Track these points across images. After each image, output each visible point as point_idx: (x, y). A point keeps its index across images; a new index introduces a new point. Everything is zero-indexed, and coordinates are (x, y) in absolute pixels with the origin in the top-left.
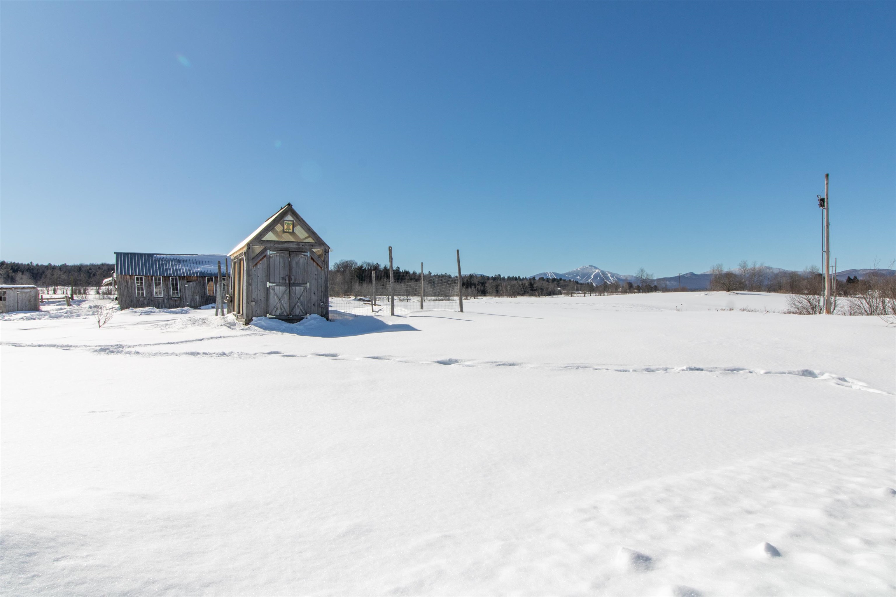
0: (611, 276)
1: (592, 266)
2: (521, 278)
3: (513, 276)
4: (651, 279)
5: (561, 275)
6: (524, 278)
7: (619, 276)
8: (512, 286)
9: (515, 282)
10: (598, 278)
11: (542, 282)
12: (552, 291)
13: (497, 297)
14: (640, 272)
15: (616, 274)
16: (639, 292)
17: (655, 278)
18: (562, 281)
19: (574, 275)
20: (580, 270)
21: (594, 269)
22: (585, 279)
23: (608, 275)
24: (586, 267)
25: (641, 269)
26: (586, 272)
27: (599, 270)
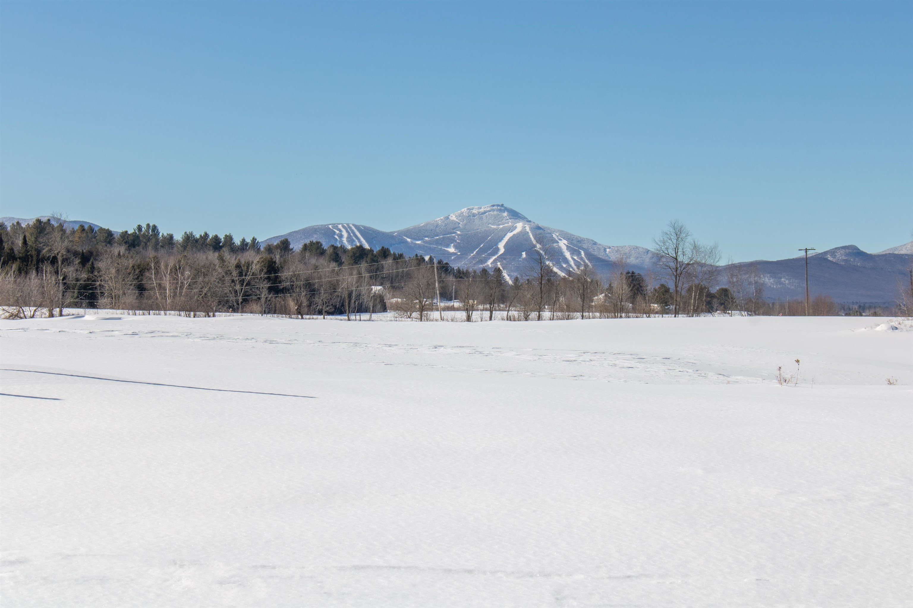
0: (568, 248)
1: (502, 208)
2: (237, 241)
3: (206, 235)
4: (708, 262)
5: (389, 236)
6: (247, 244)
7: (599, 249)
8: (198, 272)
9: (213, 256)
10: (524, 255)
11: (313, 261)
12: (350, 295)
13: (137, 312)
14: (671, 239)
15: (588, 240)
16: (664, 312)
17: (722, 263)
18: (390, 261)
19: (436, 238)
20: (457, 222)
21: (508, 219)
22: (474, 255)
23: (559, 241)
24: (481, 208)
25: (674, 227)
26: (479, 230)
27: (528, 225)
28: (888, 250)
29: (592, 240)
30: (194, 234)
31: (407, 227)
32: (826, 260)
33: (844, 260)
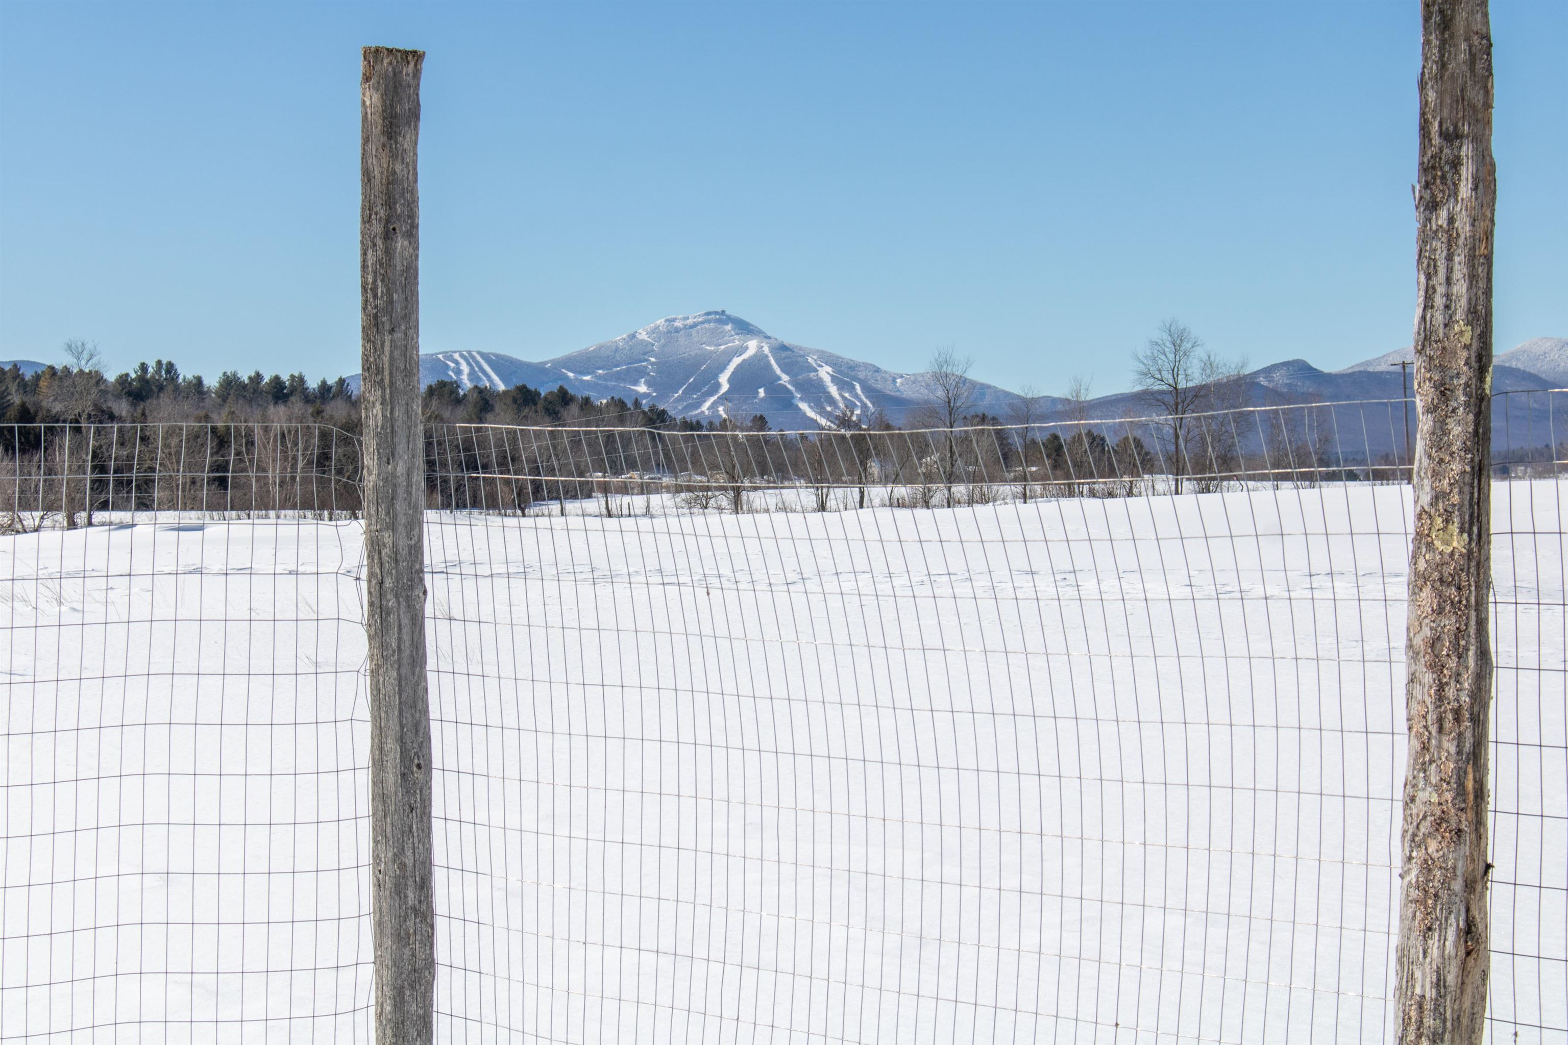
0: (834, 379)
1: (723, 318)
2: (313, 383)
3: (258, 377)
5: (538, 369)
6: (330, 388)
7: (884, 379)
10: (762, 392)
14: (1164, 353)
15: (866, 365)
19: (615, 369)
20: (650, 343)
21: (733, 336)
22: (679, 396)
23: (818, 368)
24: (688, 318)
25: (1170, 331)
26: (686, 355)
27: (767, 343)
28: (1357, 365)
29: (871, 365)
30: (239, 376)
31: (567, 353)
32: (1258, 384)
33: (1287, 384)
